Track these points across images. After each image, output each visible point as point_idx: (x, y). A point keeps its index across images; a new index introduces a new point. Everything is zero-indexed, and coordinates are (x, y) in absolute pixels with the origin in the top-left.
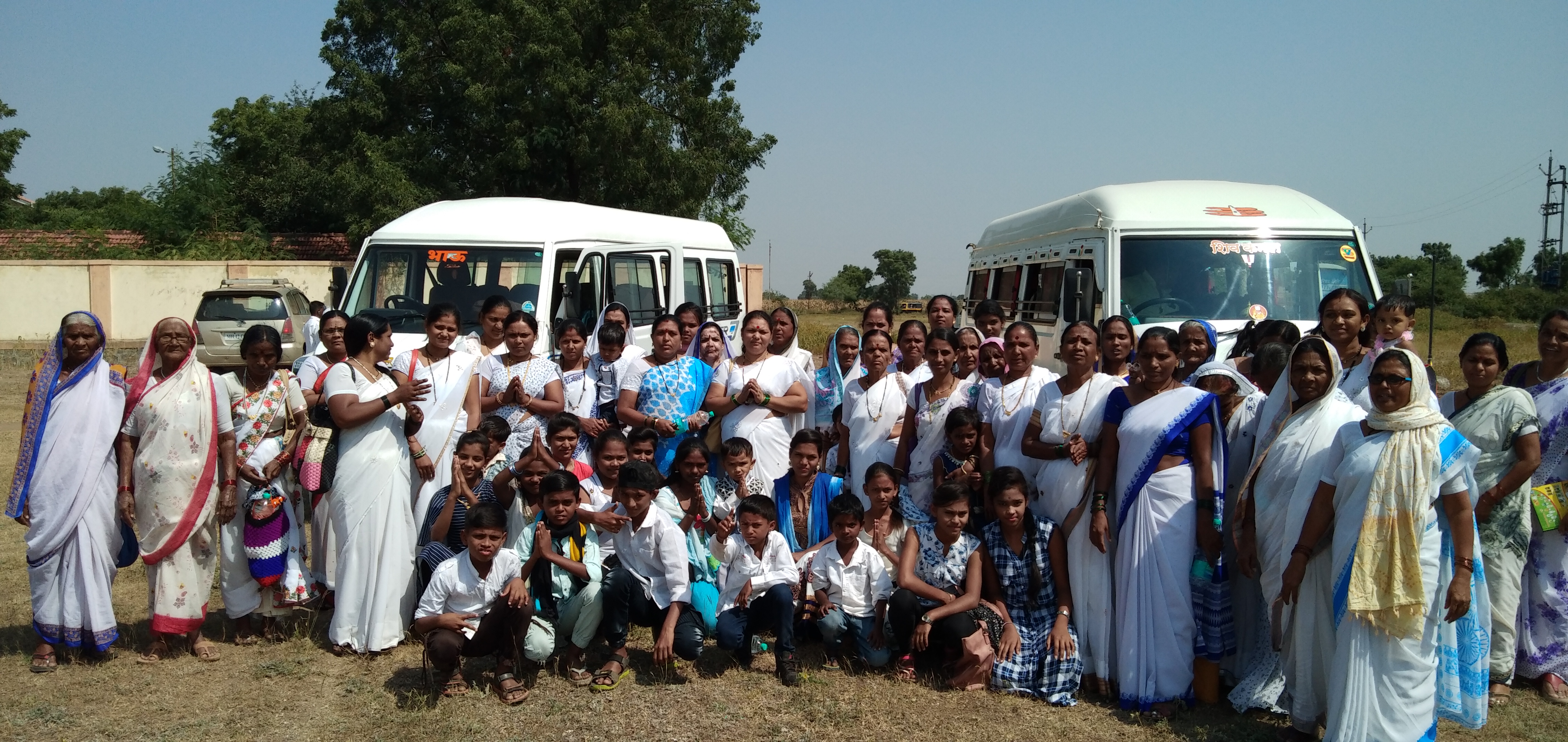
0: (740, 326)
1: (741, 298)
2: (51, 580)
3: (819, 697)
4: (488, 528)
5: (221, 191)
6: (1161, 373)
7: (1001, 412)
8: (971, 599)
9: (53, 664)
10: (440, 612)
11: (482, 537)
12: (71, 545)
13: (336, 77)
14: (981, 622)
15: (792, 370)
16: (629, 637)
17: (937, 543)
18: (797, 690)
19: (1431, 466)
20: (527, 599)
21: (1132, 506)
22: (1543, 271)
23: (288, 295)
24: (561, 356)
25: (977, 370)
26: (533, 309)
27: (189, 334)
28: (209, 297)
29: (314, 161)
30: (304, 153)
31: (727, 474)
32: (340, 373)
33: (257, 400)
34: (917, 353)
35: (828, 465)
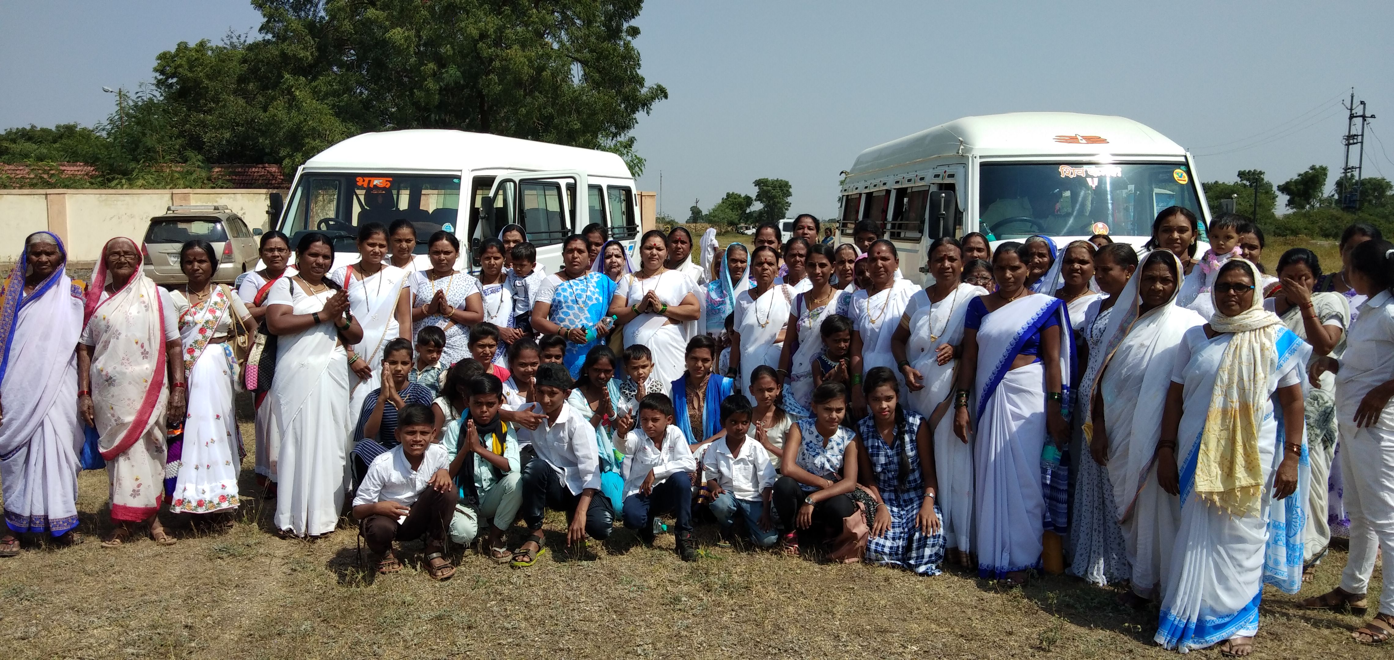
0: (639, 244)
1: (637, 220)
2: (18, 472)
3: (715, 570)
4: (418, 424)
5: (165, 126)
6: (1015, 283)
7: (867, 322)
8: (849, 483)
9: (19, 549)
10: (376, 500)
11: (414, 433)
12: (36, 438)
13: (268, 22)
14: (859, 503)
15: (687, 283)
16: (544, 520)
17: (817, 437)
18: (694, 564)
19: (1269, 363)
20: (451, 486)
21: (990, 400)
22: (1343, 195)
23: (228, 219)
24: (481, 271)
25: (853, 282)
27: (135, 252)
28: (156, 222)
29: (249, 98)
30: (240, 92)
31: (629, 377)
32: (280, 286)
33: (201, 309)
34: (800, 267)
35: (720, 366)
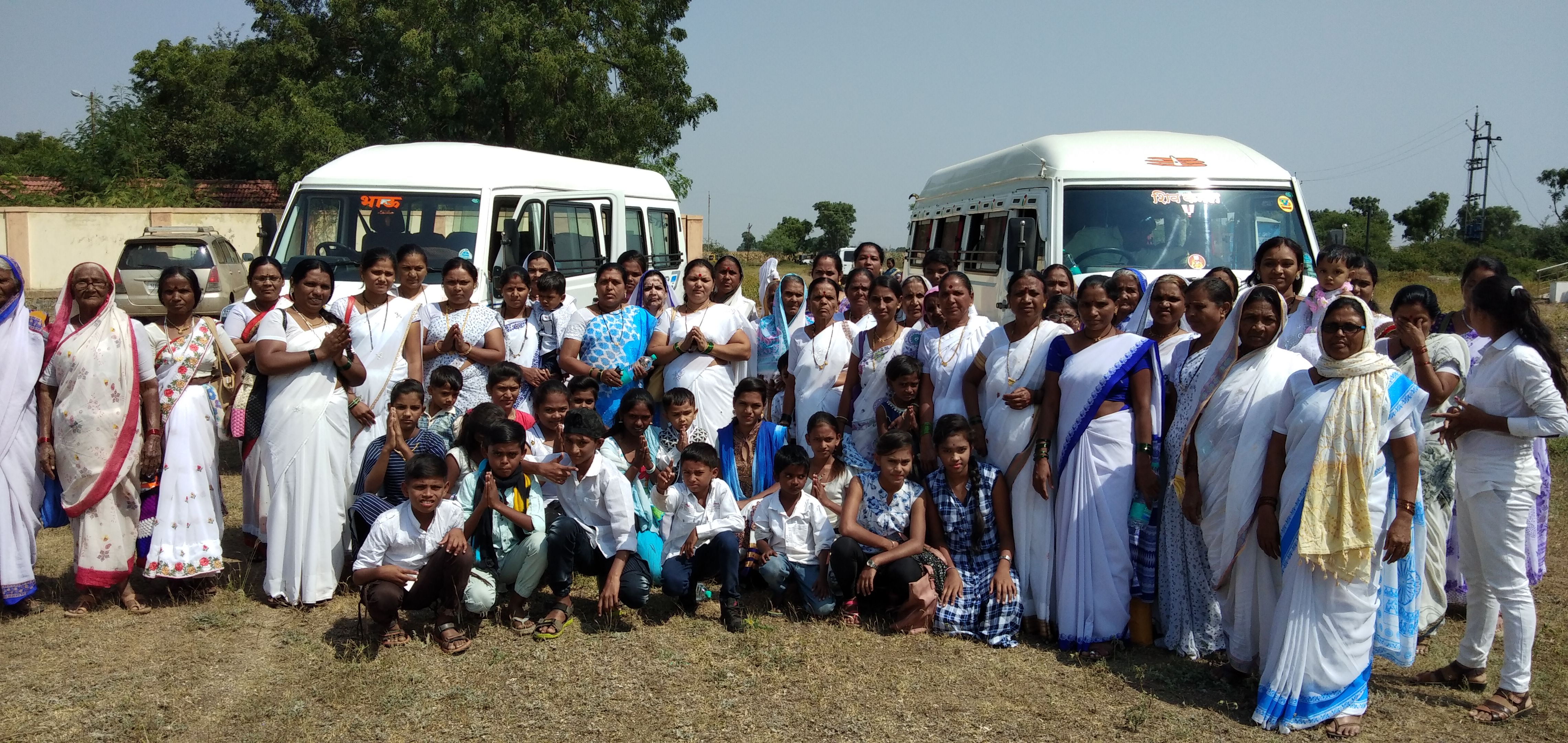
0: (682, 275)
1: (682, 248)
3: (765, 642)
4: (427, 477)
5: (143, 136)
6: (1101, 321)
7: (939, 364)
8: (916, 544)
10: (380, 564)
11: (423, 487)
13: (262, 18)
14: (927, 566)
15: (735, 318)
16: (572, 586)
17: (880, 492)
18: (742, 636)
19: (1380, 412)
20: (466, 547)
21: (1073, 451)
22: (1466, 225)
23: (214, 243)
24: (502, 303)
27: (106, 280)
28: (131, 245)
29: (240, 105)
30: (229, 97)
31: (670, 424)
32: (271, 319)
33: (182, 345)
34: (863, 301)
35: (773, 413)
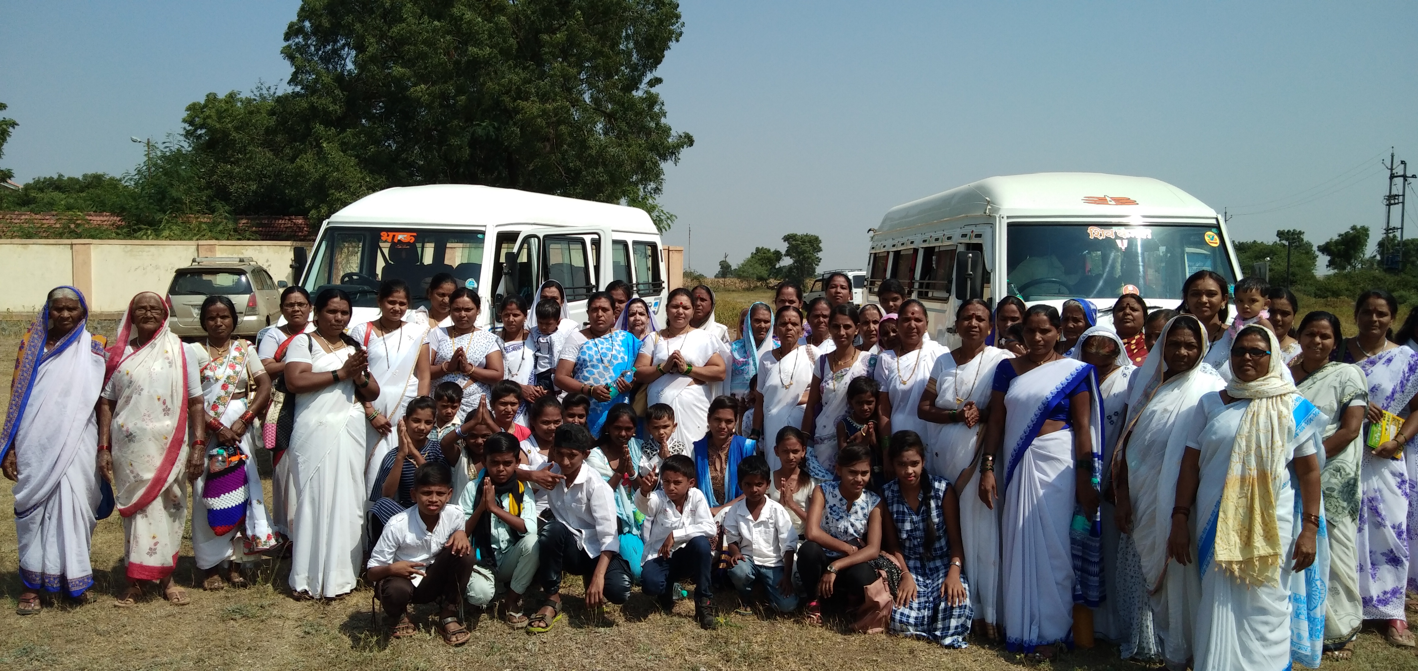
0: (664, 302)
1: (663, 276)
2: (35, 530)
3: (735, 639)
4: (434, 485)
5: (193, 177)
6: (1044, 346)
7: (898, 382)
8: (872, 550)
9: (37, 608)
10: (391, 562)
11: (430, 493)
12: (53, 498)
13: (296, 73)
14: (881, 571)
15: (711, 342)
16: (562, 584)
17: (841, 500)
18: (714, 633)
19: (1286, 431)
20: (469, 549)
21: (1018, 467)
22: (1386, 256)
23: (253, 272)
24: (504, 328)
25: (878, 344)
26: (476, 286)
27: (162, 307)
28: (181, 273)
29: (277, 151)
30: (268, 144)
31: (652, 437)
32: (298, 343)
33: (221, 364)
34: (823, 327)
35: (743, 428)
